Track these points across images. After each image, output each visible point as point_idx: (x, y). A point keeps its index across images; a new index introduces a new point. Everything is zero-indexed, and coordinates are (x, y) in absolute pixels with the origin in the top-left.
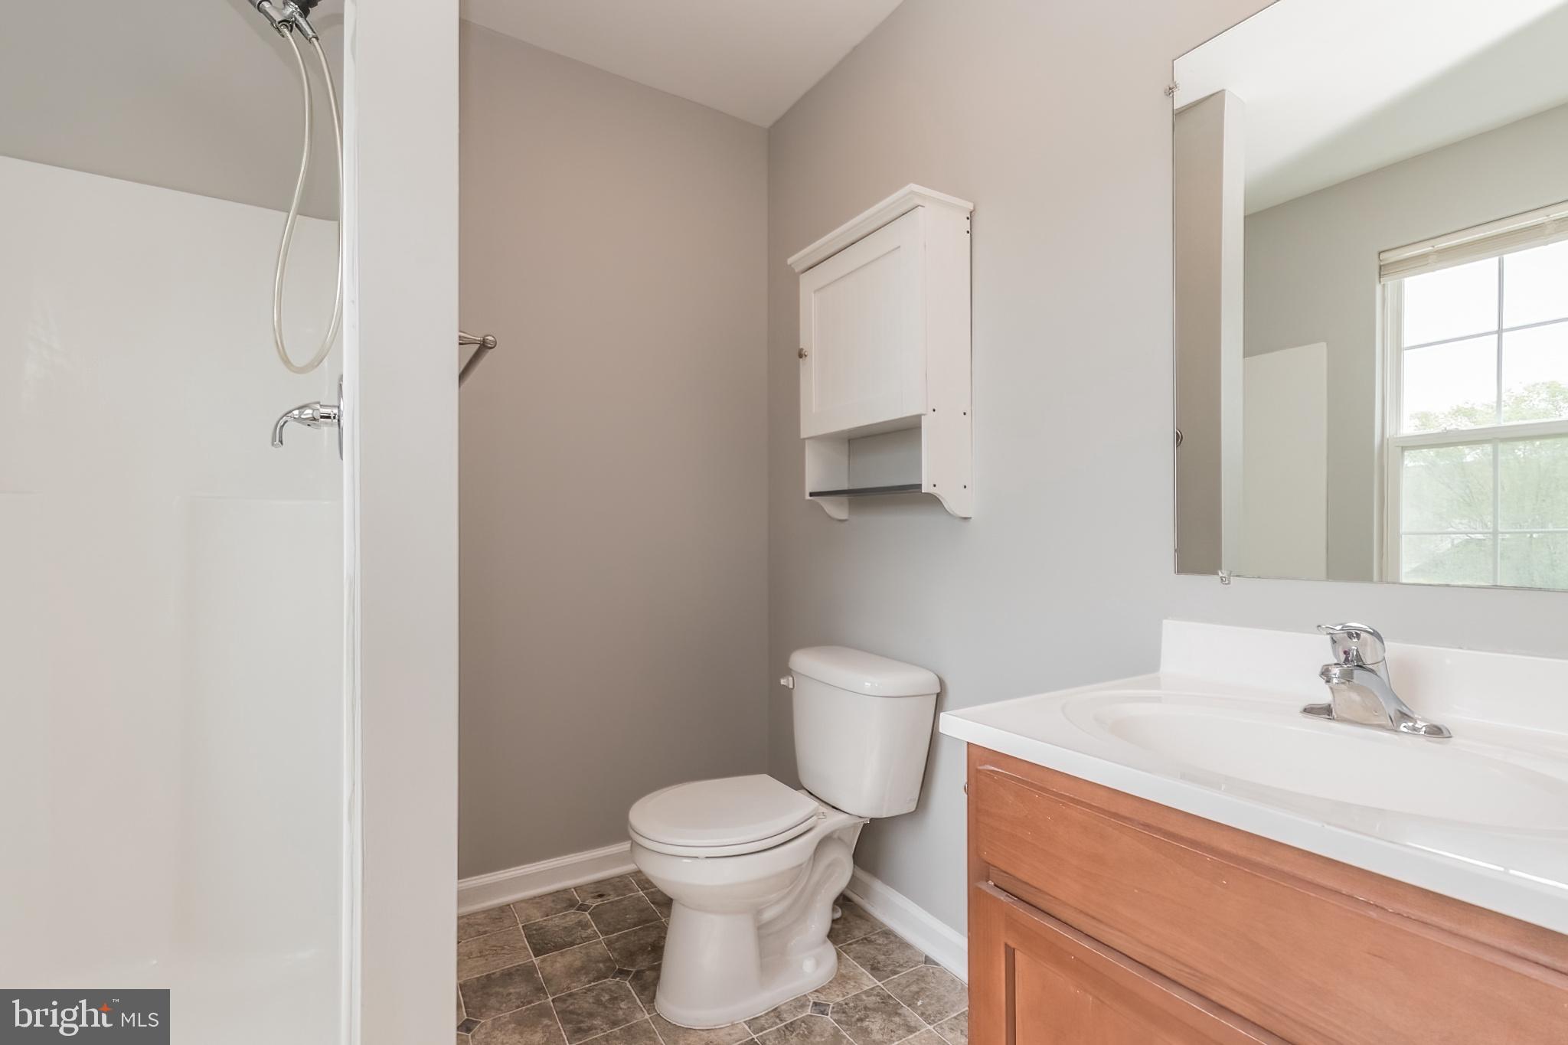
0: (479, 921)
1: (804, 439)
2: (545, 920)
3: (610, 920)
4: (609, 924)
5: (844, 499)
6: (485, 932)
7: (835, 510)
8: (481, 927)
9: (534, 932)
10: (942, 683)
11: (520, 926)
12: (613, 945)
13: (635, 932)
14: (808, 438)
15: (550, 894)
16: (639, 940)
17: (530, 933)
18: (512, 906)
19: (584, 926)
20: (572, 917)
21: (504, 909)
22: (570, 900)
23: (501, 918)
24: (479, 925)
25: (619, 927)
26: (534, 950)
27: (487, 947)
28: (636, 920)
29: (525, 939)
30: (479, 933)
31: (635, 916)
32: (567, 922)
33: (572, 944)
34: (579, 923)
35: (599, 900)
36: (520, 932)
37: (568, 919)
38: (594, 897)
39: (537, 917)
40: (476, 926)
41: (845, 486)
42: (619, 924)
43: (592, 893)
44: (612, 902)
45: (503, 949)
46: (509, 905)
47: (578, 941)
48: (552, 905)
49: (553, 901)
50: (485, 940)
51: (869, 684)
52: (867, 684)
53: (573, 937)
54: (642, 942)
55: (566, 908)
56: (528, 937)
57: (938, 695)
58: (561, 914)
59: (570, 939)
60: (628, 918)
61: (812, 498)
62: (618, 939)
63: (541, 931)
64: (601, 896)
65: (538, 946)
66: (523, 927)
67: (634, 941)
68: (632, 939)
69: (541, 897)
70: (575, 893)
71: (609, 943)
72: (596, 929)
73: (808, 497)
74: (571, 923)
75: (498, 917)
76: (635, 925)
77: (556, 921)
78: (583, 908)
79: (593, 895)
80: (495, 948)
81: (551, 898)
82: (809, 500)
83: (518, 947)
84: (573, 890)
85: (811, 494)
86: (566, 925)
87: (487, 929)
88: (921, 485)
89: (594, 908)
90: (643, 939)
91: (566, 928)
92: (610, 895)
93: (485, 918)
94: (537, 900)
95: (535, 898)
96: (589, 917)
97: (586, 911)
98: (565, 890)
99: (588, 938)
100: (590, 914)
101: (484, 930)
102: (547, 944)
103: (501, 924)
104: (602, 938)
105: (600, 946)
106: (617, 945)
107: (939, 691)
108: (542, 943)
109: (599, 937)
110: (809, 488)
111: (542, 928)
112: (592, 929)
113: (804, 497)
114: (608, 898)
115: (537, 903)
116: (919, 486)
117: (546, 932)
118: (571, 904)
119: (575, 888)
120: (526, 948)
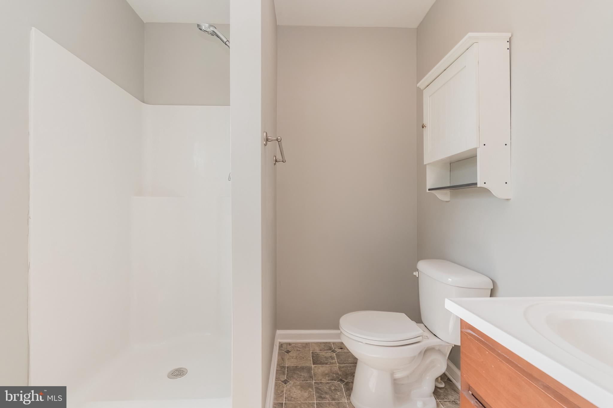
0: (299, 346)
1: (426, 165)
2: (320, 352)
3: (342, 359)
4: (342, 360)
5: (448, 191)
6: (300, 351)
7: (443, 196)
8: (299, 348)
9: (315, 355)
10: (494, 283)
11: (311, 352)
12: (341, 369)
13: (350, 366)
14: (428, 164)
15: (324, 343)
16: (351, 370)
17: (313, 355)
18: (310, 344)
19: (332, 358)
20: (329, 354)
21: (307, 344)
22: (330, 347)
23: (306, 347)
24: (298, 347)
25: (345, 362)
26: (313, 362)
27: (299, 356)
28: (352, 362)
29: (311, 357)
30: (297, 350)
31: (352, 360)
32: (327, 355)
33: (326, 364)
34: (331, 357)
35: (340, 350)
36: (310, 354)
37: (327, 354)
38: (339, 348)
39: (317, 350)
40: (297, 348)
41: (449, 185)
42: (345, 361)
43: (339, 346)
44: (345, 352)
45: (303, 358)
46: (309, 343)
47: (329, 363)
48: (323, 347)
49: (324, 346)
50: (299, 353)
51: (451, 280)
52: (449, 279)
53: (328, 361)
54: (352, 371)
55: (328, 350)
56: (312, 356)
57: (492, 290)
58: (326, 351)
59: (326, 362)
60: (350, 360)
61: (429, 191)
62: (343, 367)
63: (317, 356)
64: (341, 348)
65: (315, 361)
66: (312, 352)
67: (349, 370)
68: (349, 369)
69: (321, 343)
70: (333, 345)
71: (340, 368)
72: (336, 360)
73: (428, 191)
74: (328, 356)
75: (305, 346)
76: (351, 364)
77: (323, 354)
78: (334, 351)
79: (339, 347)
80: (301, 357)
81: (324, 344)
82: (428, 192)
83: (308, 359)
84: (332, 343)
85: (429, 190)
86: (326, 356)
87: (301, 350)
88: (477, 183)
89: (338, 353)
90: (352, 370)
91: (326, 357)
92: (345, 349)
93: (301, 345)
94: (319, 344)
95: (318, 343)
96: (335, 355)
97: (334, 353)
98: (329, 343)
99: (333, 363)
100: (336, 354)
101: (299, 350)
102: (318, 361)
103: (305, 349)
104: (337, 365)
105: (336, 368)
106: (343, 369)
107: (492, 288)
108: (316, 360)
109: (337, 364)
110: (428, 188)
111: (317, 355)
112: (335, 360)
113: (426, 191)
114: (344, 350)
115: (319, 345)
116: (476, 184)
117: (319, 356)
118: (330, 349)
119: (333, 343)
120: (311, 361)
